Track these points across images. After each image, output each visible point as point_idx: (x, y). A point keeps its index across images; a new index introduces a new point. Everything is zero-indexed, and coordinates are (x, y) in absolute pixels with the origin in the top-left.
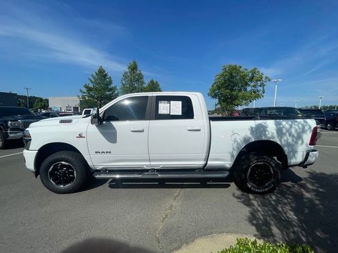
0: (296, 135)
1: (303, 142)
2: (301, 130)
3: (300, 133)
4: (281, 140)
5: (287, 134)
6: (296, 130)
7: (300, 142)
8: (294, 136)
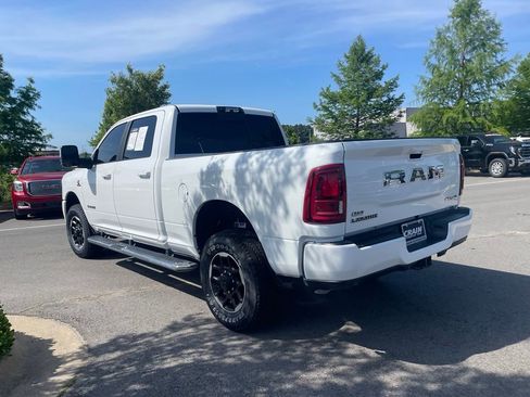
0: (270, 191)
1: (287, 212)
2: (281, 178)
3: (278, 184)
4: (243, 202)
5: (254, 187)
6: (271, 178)
7: (281, 211)
8: (266, 192)
